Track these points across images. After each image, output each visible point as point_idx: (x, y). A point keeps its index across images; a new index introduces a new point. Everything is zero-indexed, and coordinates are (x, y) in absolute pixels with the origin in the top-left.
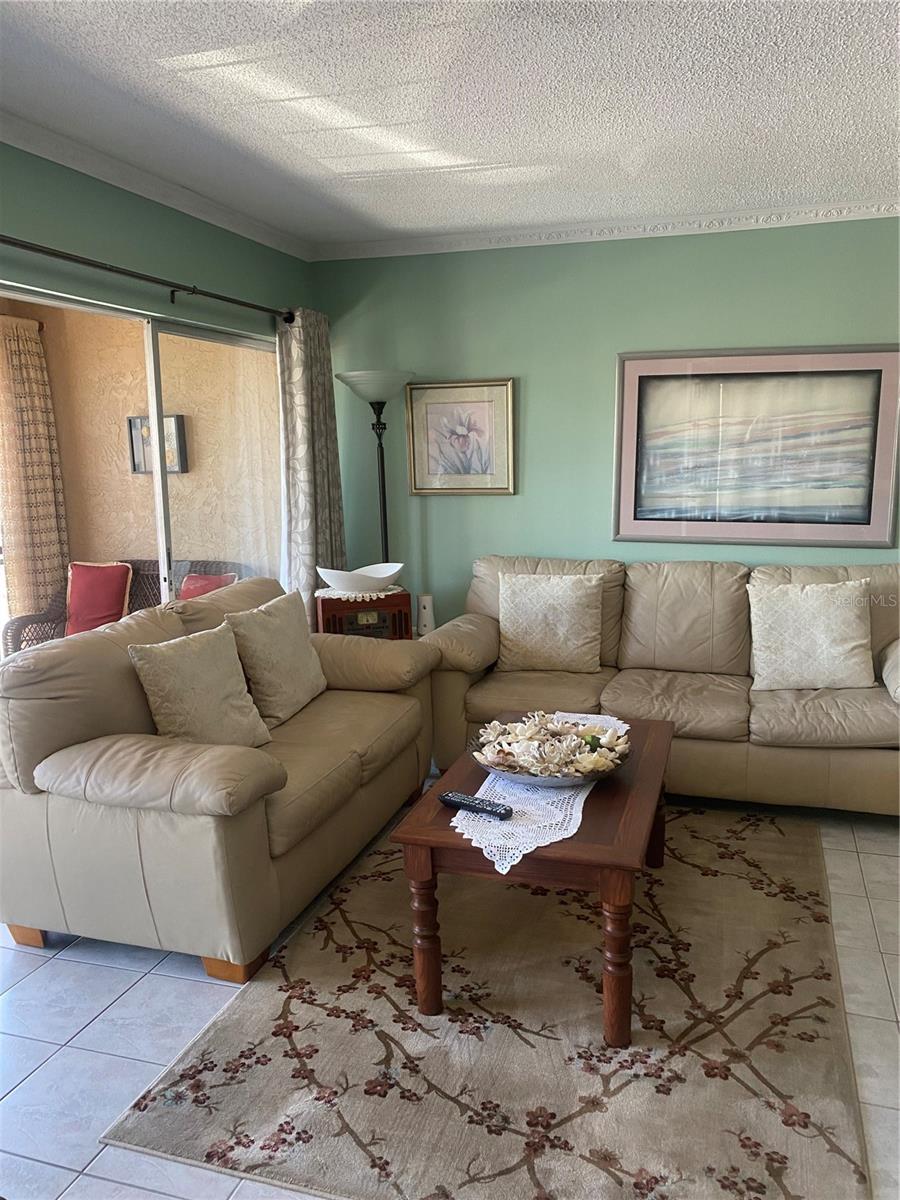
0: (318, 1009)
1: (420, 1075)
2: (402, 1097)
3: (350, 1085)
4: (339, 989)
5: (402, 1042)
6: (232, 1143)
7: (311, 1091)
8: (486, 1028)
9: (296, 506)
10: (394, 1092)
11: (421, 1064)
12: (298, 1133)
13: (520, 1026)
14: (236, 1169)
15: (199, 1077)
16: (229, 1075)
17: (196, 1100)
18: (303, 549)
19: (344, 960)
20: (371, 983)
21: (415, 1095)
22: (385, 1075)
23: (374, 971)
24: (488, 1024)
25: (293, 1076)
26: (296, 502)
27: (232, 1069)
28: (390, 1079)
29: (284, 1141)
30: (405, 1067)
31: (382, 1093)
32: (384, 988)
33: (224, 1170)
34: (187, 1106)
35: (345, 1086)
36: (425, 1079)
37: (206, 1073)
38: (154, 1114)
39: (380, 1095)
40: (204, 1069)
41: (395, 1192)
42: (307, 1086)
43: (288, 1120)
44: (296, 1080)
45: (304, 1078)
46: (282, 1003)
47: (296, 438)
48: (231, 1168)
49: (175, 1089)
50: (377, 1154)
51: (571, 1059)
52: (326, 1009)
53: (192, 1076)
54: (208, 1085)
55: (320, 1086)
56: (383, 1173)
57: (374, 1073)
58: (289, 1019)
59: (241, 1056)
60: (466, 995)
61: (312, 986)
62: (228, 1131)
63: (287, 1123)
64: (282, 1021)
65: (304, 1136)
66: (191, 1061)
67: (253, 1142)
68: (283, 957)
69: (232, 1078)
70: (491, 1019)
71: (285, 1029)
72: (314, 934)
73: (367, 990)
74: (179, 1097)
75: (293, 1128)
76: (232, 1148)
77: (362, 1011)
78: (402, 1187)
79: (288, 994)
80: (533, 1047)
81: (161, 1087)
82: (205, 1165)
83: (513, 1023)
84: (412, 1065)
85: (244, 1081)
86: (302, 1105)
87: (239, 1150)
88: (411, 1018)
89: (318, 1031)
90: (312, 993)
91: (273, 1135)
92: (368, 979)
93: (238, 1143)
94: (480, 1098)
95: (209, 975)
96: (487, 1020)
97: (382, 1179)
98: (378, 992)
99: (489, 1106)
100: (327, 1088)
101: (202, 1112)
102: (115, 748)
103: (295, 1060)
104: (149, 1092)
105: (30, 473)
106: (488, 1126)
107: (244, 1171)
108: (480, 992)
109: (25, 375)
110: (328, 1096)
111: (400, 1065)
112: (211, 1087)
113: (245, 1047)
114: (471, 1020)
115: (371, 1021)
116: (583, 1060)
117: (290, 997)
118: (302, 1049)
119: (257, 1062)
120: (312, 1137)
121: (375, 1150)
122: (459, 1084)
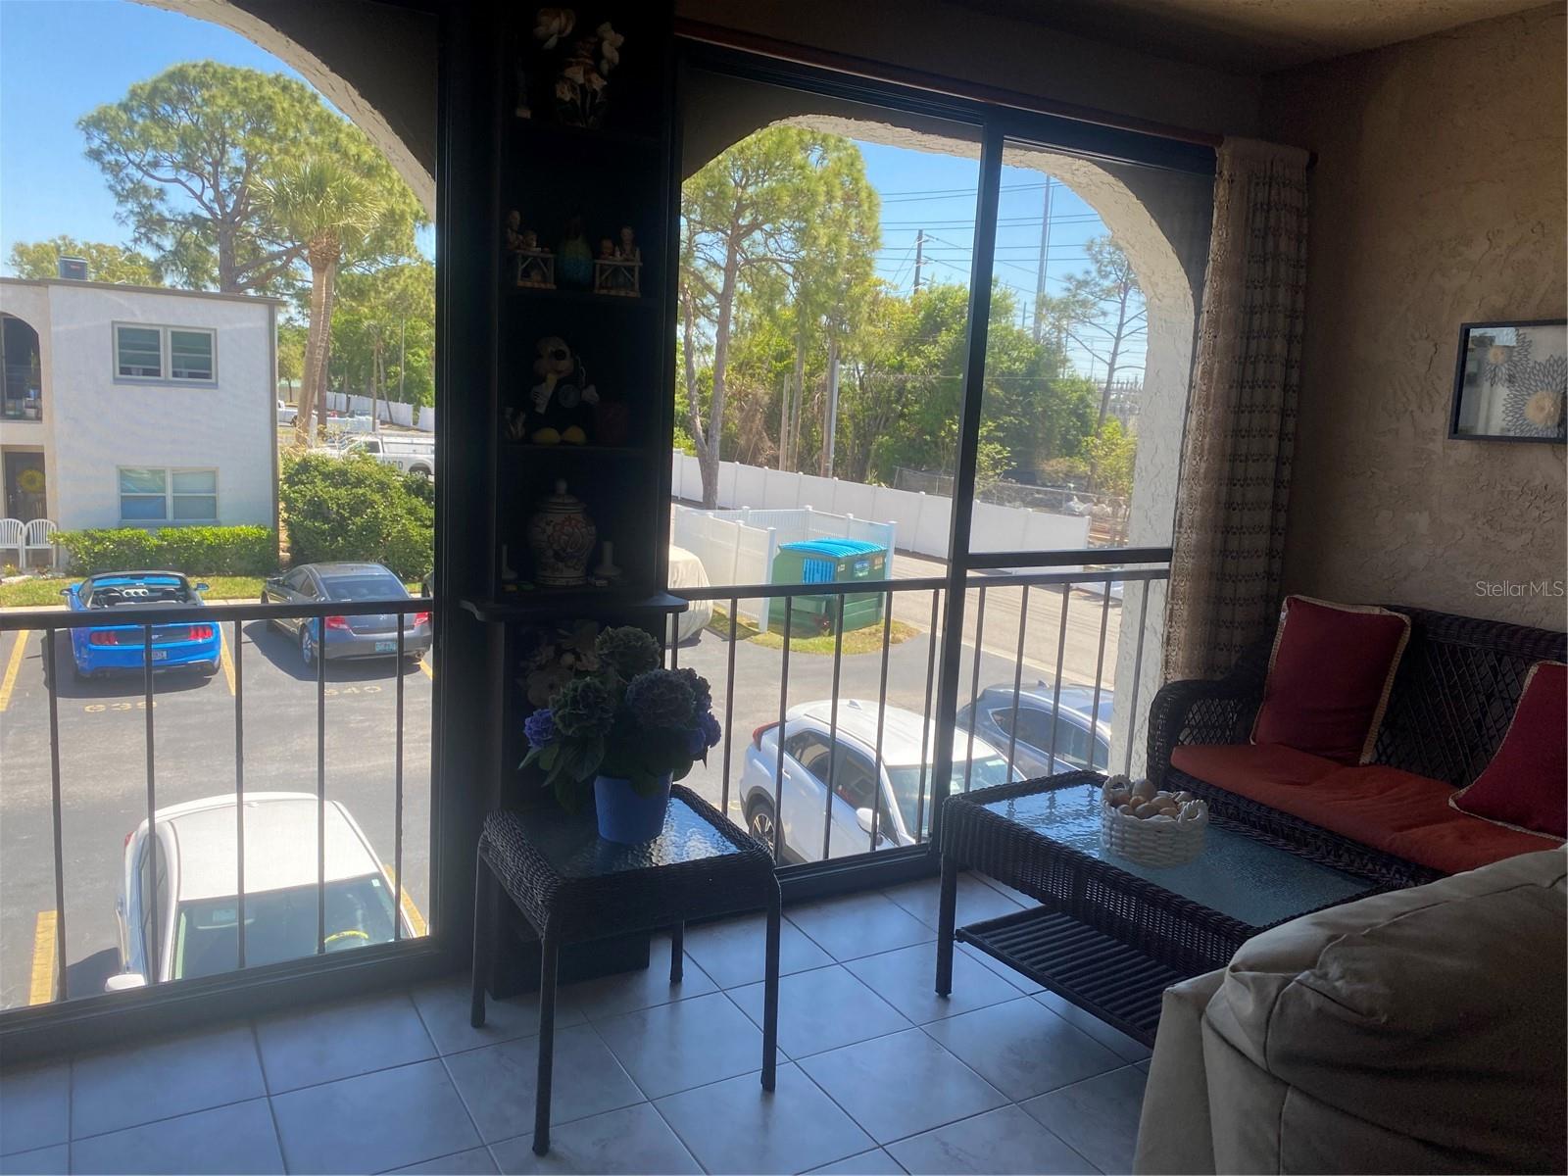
105: (1244, 423)
109: (1270, 246)
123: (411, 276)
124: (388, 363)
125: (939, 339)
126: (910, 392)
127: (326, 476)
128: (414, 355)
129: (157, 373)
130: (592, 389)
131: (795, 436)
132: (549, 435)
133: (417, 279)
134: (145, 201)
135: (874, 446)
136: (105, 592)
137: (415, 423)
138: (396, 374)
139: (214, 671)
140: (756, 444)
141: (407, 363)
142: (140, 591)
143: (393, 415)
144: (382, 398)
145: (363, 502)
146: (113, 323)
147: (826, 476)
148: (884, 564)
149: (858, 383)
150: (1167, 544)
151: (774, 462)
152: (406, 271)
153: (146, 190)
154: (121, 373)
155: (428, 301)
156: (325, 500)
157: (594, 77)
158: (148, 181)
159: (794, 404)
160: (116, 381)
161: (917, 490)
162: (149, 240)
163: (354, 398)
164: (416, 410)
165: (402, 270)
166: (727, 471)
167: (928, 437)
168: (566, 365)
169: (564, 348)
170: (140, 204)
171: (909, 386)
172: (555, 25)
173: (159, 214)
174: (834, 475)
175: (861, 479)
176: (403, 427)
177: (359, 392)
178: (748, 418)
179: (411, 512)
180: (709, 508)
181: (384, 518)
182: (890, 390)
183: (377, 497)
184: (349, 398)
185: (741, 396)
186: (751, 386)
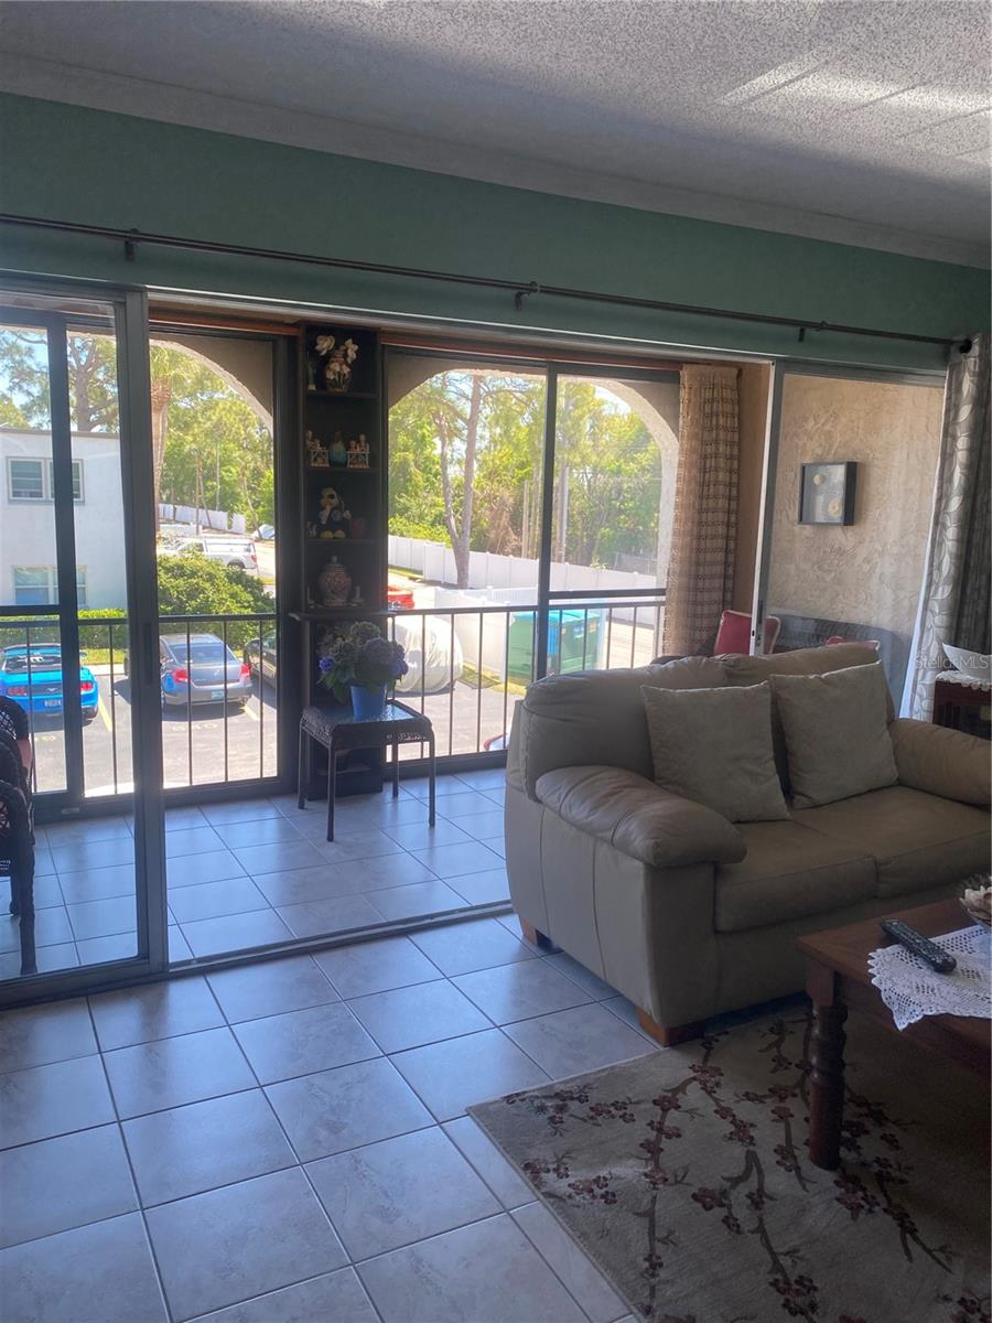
0: (712, 1102)
1: (758, 1212)
2: (723, 1221)
3: (686, 1181)
4: (747, 1095)
5: (766, 1174)
6: (551, 1166)
7: (646, 1166)
8: (870, 1211)
9: (939, 569)
10: (719, 1212)
11: (768, 1203)
12: (607, 1192)
13: (913, 1231)
14: (539, 1189)
15: (569, 1102)
16: (593, 1114)
17: (552, 1119)
18: (938, 620)
19: (774, 1070)
20: (782, 1105)
21: (738, 1226)
22: (724, 1193)
23: (794, 1095)
24: (877, 1209)
25: (641, 1145)
26: (940, 564)
27: (598, 1110)
28: (726, 1198)
29: (592, 1191)
30: (750, 1196)
31: (708, 1206)
32: (792, 1116)
33: (530, 1184)
34: (543, 1118)
35: (679, 1179)
36: (761, 1220)
37: (577, 1102)
38: (515, 1111)
39: (704, 1206)
40: (577, 1098)
41: (647, 1293)
42: (647, 1160)
43: (608, 1177)
44: (641, 1149)
45: (649, 1152)
46: (683, 1080)
47: (952, 488)
48: (536, 1185)
49: (544, 1101)
50: (658, 1252)
51: (947, 1299)
52: (718, 1104)
53: (562, 1098)
54: (571, 1112)
55: (657, 1166)
56: (651, 1271)
57: (714, 1183)
58: (678, 1097)
59: (613, 1105)
60: (876, 1168)
61: (723, 1080)
62: (556, 1155)
63: (605, 1178)
64: (670, 1095)
65: (610, 1197)
66: (572, 1086)
67: (567, 1176)
68: (717, 1041)
69: (592, 1118)
70: (885, 1205)
71: (667, 1103)
72: (765, 1034)
73: (773, 1108)
74: (542, 1109)
75: (606, 1185)
76: (548, 1171)
77: (752, 1125)
78: (657, 1293)
79: (696, 1074)
80: (910, 1259)
81: (536, 1093)
82: (520, 1170)
83: (908, 1225)
84: (757, 1200)
85: (600, 1125)
86: (629, 1171)
87: (553, 1175)
88: (795, 1157)
89: (696, 1120)
90: (718, 1084)
91: (587, 1181)
92: (782, 1099)
93: (556, 1170)
94: (801, 1269)
95: (641, 1025)
96: (878, 1204)
97: (645, 1275)
98: (783, 1116)
99: (806, 1283)
100: (662, 1171)
101: (549, 1129)
102: (599, 776)
103: (655, 1133)
104: (525, 1092)
105: (704, 519)
106: (787, 1300)
107: (543, 1194)
108: (896, 1174)
109: (714, 422)
110: (656, 1179)
111: (746, 1192)
112: (571, 1115)
113: (621, 1099)
114: (860, 1194)
115: (752, 1138)
116: (961, 1308)
117: (694, 1079)
118: (668, 1127)
119: (621, 1117)
120: (615, 1202)
121: (660, 1248)
122: (792, 1244)
123: (224, 409)
124: (207, 478)
125: (649, 448)
126: (626, 492)
127: (168, 570)
128: (226, 471)
129: (40, 495)
130: (348, 512)
131: (534, 530)
132: (328, 535)
133: (229, 411)
134: (17, 358)
135: (599, 537)
136: (13, 660)
137: (230, 527)
138: (213, 488)
139: (94, 715)
140: (504, 538)
141: (222, 478)
142: (37, 658)
143: (212, 520)
144: (202, 507)
145: (196, 589)
146: (7, 458)
147: (559, 561)
148: (597, 628)
149: (586, 484)
150: (664, 587)
151: (517, 552)
152: (221, 405)
153: (19, 351)
154: (14, 496)
155: (239, 428)
156: (168, 589)
157: (344, 367)
158: (20, 342)
159: (533, 504)
160: (10, 501)
161: (631, 571)
162: (21, 388)
163: (179, 508)
164: (230, 516)
165: (217, 404)
166: (477, 559)
167: (641, 528)
168: (335, 501)
169: (334, 493)
170: (13, 360)
171: (625, 486)
172: (325, 345)
173: (28, 367)
174: (566, 560)
175: (587, 564)
176: (219, 531)
177: (183, 503)
178: (496, 516)
179: (233, 596)
180: (462, 588)
181: (213, 601)
182: (610, 491)
183: (207, 585)
184: (175, 509)
185: (490, 498)
186: (498, 490)
